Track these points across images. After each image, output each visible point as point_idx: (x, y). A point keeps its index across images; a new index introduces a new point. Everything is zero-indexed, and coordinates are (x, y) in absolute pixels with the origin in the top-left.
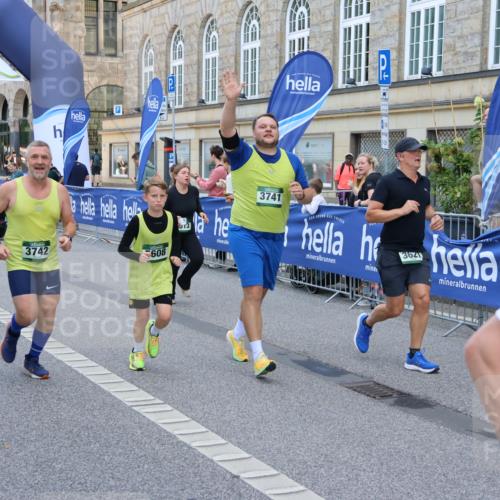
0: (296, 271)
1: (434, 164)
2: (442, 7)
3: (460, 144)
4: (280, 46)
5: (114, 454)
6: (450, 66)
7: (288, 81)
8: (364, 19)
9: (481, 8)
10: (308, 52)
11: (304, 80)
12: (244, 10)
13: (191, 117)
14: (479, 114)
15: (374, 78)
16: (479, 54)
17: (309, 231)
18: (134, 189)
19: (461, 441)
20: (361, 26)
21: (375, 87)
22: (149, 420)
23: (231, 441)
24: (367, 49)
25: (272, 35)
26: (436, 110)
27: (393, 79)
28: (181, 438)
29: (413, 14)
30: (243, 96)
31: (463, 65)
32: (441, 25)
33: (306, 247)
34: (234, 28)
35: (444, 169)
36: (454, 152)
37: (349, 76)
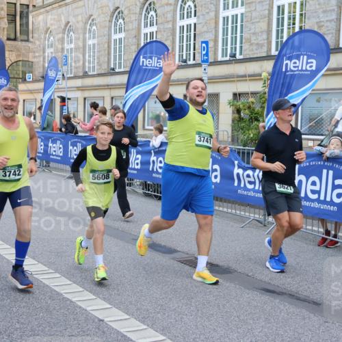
0: (146, 185)
1: (237, 116)
2: (242, 14)
3: (253, 103)
4: (137, 36)
5: (20, 306)
6: (247, 52)
7: (142, 59)
8: (192, 21)
9: (267, 15)
10: (156, 41)
11: (152, 59)
12: (114, 13)
13: (79, 83)
14: (265, 83)
15: (198, 59)
16: (266, 45)
17: (155, 158)
18: (39, 130)
19: (250, 295)
20: (190, 25)
21: (198, 65)
22: (44, 284)
23: (99, 297)
24: (195, 40)
25: (133, 29)
26: (238, 81)
27: (211, 60)
28: (66, 296)
29: (224, 18)
30: (113, 69)
31: (256, 52)
32: (242, 26)
33: (153, 169)
34: (107, 24)
35: (243, 119)
36: (249, 108)
37: (182, 57)
